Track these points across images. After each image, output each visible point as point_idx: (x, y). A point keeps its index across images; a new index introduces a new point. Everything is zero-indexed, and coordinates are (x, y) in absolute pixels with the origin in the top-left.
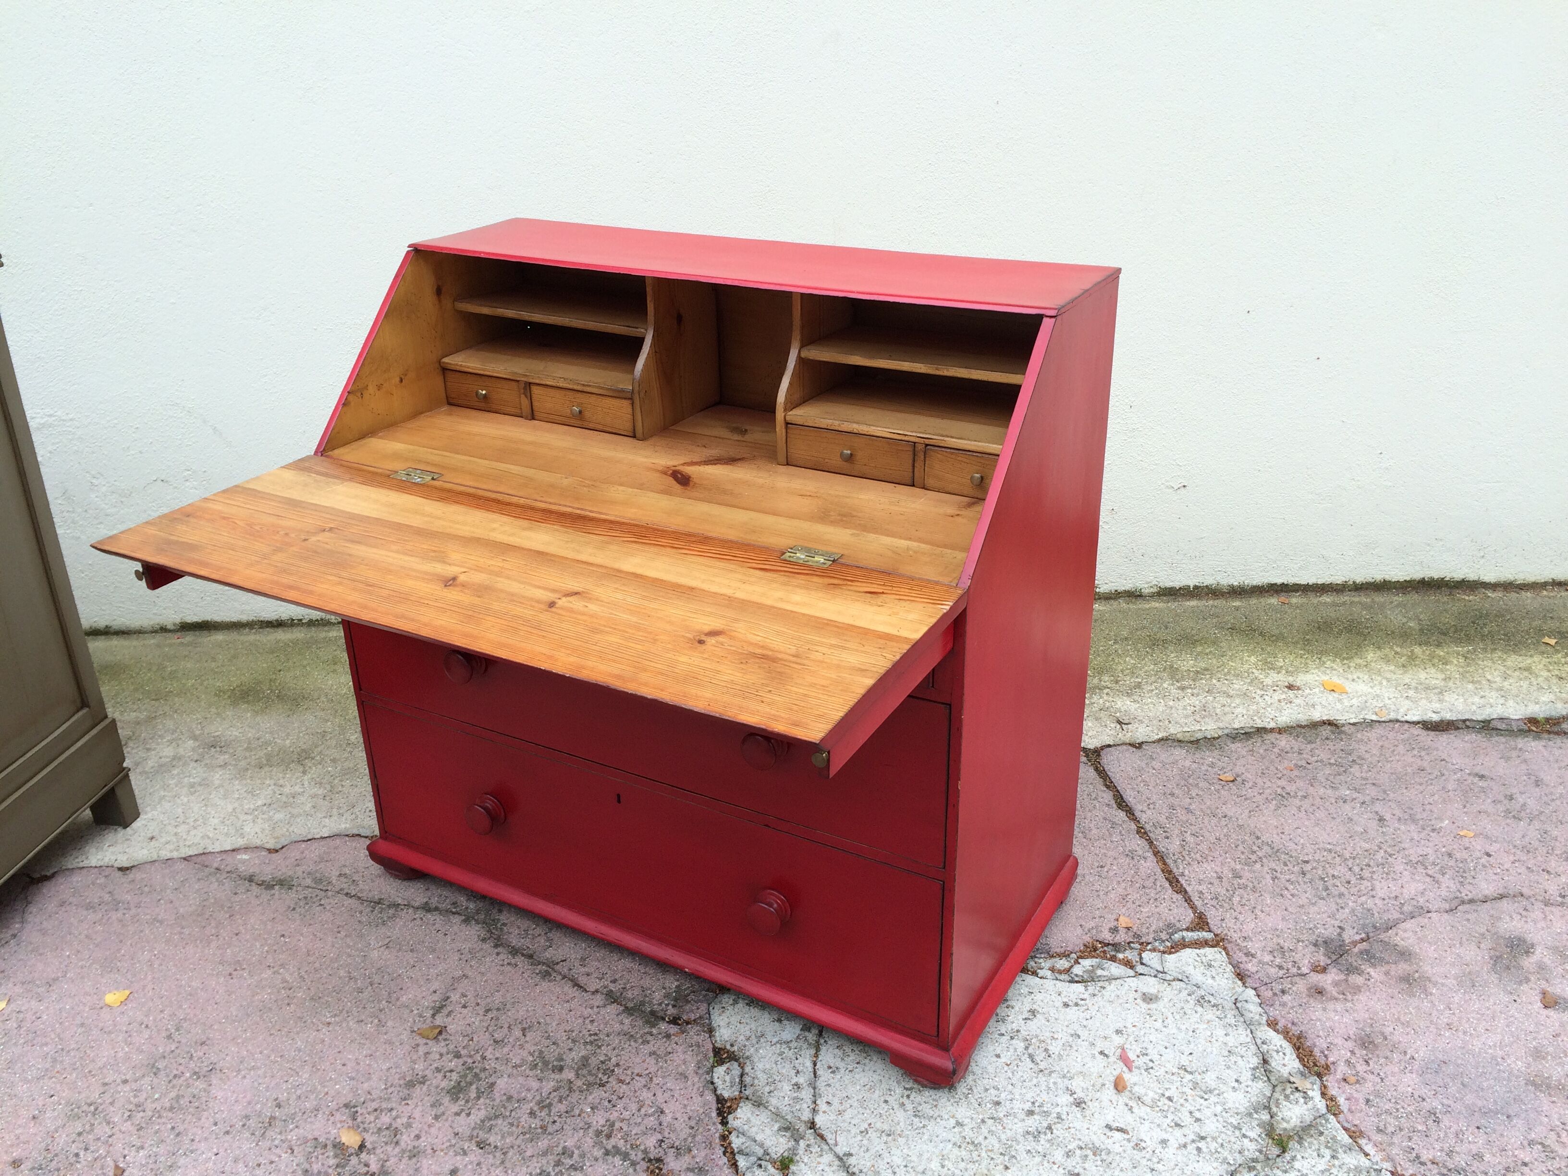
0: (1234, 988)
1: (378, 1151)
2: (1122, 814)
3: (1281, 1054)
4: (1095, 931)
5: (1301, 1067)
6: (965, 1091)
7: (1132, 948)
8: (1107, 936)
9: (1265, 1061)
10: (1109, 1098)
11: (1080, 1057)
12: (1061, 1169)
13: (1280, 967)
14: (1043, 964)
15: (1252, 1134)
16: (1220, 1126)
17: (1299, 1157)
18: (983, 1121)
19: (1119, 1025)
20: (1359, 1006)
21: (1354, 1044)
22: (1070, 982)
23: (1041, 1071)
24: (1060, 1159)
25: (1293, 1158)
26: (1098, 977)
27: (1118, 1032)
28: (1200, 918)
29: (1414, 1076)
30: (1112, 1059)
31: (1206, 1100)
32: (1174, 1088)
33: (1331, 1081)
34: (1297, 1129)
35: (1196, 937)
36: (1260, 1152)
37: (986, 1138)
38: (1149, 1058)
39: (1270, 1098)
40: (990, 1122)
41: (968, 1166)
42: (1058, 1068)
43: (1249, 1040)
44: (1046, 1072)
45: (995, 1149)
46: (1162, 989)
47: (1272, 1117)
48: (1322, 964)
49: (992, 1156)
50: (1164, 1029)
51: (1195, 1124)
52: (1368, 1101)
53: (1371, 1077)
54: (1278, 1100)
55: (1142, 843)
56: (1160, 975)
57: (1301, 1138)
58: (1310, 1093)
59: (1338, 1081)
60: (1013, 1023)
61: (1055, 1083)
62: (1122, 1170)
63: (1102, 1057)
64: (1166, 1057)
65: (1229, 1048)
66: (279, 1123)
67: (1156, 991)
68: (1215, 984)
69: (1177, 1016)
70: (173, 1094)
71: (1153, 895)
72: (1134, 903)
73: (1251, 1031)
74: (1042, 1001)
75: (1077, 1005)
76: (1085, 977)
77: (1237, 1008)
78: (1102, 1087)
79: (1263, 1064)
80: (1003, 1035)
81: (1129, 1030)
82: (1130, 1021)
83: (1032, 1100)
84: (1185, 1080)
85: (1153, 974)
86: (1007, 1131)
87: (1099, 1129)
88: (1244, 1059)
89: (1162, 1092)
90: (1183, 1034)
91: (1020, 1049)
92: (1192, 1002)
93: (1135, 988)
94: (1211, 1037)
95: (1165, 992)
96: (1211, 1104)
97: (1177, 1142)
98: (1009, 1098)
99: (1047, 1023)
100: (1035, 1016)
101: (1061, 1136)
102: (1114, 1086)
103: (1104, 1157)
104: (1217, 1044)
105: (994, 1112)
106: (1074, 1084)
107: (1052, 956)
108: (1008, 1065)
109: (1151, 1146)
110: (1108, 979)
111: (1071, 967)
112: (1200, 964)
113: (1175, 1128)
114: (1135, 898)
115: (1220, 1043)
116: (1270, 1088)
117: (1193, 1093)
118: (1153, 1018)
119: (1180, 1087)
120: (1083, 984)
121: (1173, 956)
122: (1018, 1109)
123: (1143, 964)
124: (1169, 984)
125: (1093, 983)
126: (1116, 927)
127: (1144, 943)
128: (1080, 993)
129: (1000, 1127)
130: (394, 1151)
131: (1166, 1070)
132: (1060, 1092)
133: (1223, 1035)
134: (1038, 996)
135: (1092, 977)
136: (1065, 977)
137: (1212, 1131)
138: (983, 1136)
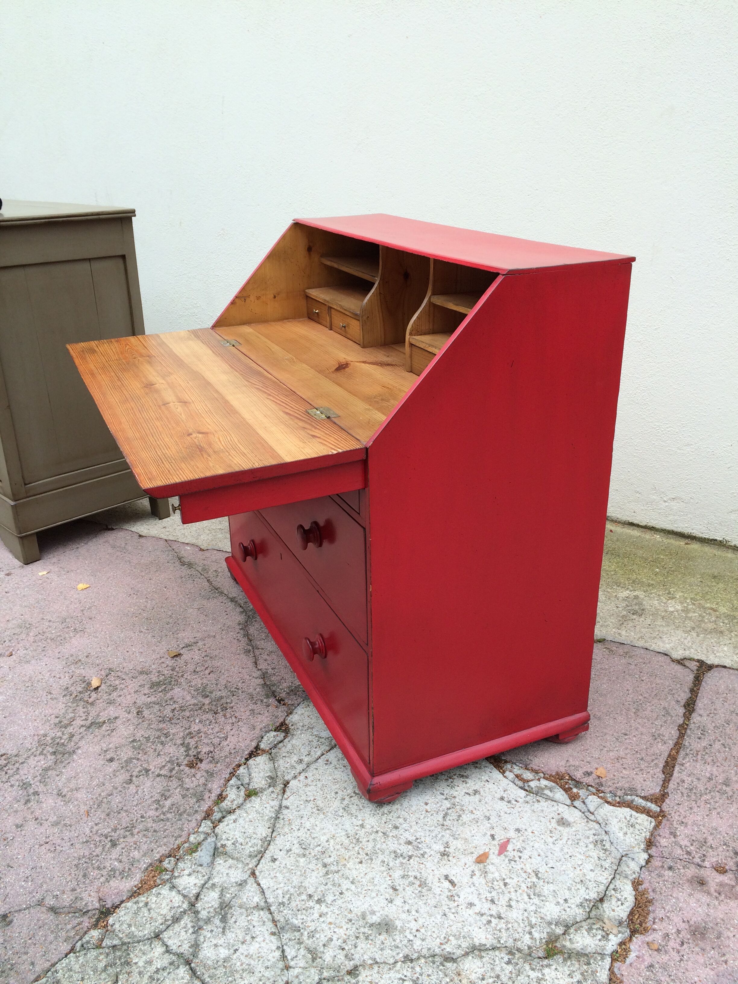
0: (634, 847)
1: (100, 694)
2: (682, 711)
3: (619, 903)
4: (573, 768)
5: (625, 918)
6: (386, 811)
7: (587, 790)
8: (578, 775)
9: (601, 900)
10: (467, 862)
11: (476, 830)
12: (391, 881)
13: (689, 853)
14: (515, 770)
15: (536, 935)
16: (521, 918)
17: (553, 967)
18: (377, 832)
19: (522, 826)
20: (723, 907)
21: (687, 927)
22: (521, 788)
23: (443, 825)
24: (396, 876)
25: (549, 966)
26: (542, 794)
27: (518, 830)
28: (663, 795)
29: (712, 973)
30: (495, 842)
31: (530, 898)
32: (516, 879)
33: (638, 940)
34: (574, 951)
35: (643, 805)
36: (529, 948)
37: (368, 841)
38: (520, 854)
39: (577, 922)
40: (380, 834)
41: (341, 849)
42: (455, 829)
43: (605, 882)
44: (445, 827)
45: (366, 850)
46: (579, 822)
47: (564, 934)
48: (727, 867)
49: (361, 852)
50: (551, 845)
51: (505, 907)
52: (652, 966)
53: (675, 954)
54: (582, 927)
55: (675, 733)
56: (587, 814)
57: (569, 957)
58: (611, 937)
59: (643, 942)
60: (456, 791)
62: (425, 904)
63: (490, 838)
64: (533, 860)
65: (583, 879)
66: (80, 664)
67: (573, 821)
68: (622, 838)
69: (570, 842)
70: (59, 634)
71: (643, 766)
72: (622, 765)
73: (614, 878)
74: (489, 789)
75: (509, 802)
76: (534, 790)
77: (621, 860)
78: (469, 854)
79: (598, 901)
80: (443, 794)
81: (526, 833)
82: (533, 828)
83: (418, 837)
84: (529, 880)
85: (583, 811)
86: (384, 844)
87: (440, 874)
88: (587, 890)
89: (505, 877)
90: (561, 854)
91: (444, 807)
92: (591, 840)
93: (560, 812)
94: (579, 866)
95: (579, 825)
96: (530, 903)
97: (479, 910)
98: (407, 828)
99: (478, 802)
100: (475, 794)
101: (412, 865)
102: (478, 857)
103: (424, 890)
104: (579, 872)
105: (389, 830)
106: (454, 842)
107: (527, 769)
108: (427, 811)
109: (460, 902)
110: (548, 798)
111: (532, 780)
112: (626, 821)
113: (489, 901)
114: (627, 762)
115: (581, 873)
116: (584, 917)
117: (526, 889)
118: (551, 835)
119: (520, 882)
120: (527, 793)
121: (612, 807)
122: (405, 837)
123: (584, 802)
124: (587, 822)
125: (535, 795)
126: (592, 773)
127: (599, 790)
128: (519, 797)
129: (382, 841)
130: (105, 697)
131: (524, 867)
132: (441, 842)
133: (589, 869)
134: (490, 785)
135: (538, 792)
136: (520, 783)
137: (512, 917)
138: (367, 839)
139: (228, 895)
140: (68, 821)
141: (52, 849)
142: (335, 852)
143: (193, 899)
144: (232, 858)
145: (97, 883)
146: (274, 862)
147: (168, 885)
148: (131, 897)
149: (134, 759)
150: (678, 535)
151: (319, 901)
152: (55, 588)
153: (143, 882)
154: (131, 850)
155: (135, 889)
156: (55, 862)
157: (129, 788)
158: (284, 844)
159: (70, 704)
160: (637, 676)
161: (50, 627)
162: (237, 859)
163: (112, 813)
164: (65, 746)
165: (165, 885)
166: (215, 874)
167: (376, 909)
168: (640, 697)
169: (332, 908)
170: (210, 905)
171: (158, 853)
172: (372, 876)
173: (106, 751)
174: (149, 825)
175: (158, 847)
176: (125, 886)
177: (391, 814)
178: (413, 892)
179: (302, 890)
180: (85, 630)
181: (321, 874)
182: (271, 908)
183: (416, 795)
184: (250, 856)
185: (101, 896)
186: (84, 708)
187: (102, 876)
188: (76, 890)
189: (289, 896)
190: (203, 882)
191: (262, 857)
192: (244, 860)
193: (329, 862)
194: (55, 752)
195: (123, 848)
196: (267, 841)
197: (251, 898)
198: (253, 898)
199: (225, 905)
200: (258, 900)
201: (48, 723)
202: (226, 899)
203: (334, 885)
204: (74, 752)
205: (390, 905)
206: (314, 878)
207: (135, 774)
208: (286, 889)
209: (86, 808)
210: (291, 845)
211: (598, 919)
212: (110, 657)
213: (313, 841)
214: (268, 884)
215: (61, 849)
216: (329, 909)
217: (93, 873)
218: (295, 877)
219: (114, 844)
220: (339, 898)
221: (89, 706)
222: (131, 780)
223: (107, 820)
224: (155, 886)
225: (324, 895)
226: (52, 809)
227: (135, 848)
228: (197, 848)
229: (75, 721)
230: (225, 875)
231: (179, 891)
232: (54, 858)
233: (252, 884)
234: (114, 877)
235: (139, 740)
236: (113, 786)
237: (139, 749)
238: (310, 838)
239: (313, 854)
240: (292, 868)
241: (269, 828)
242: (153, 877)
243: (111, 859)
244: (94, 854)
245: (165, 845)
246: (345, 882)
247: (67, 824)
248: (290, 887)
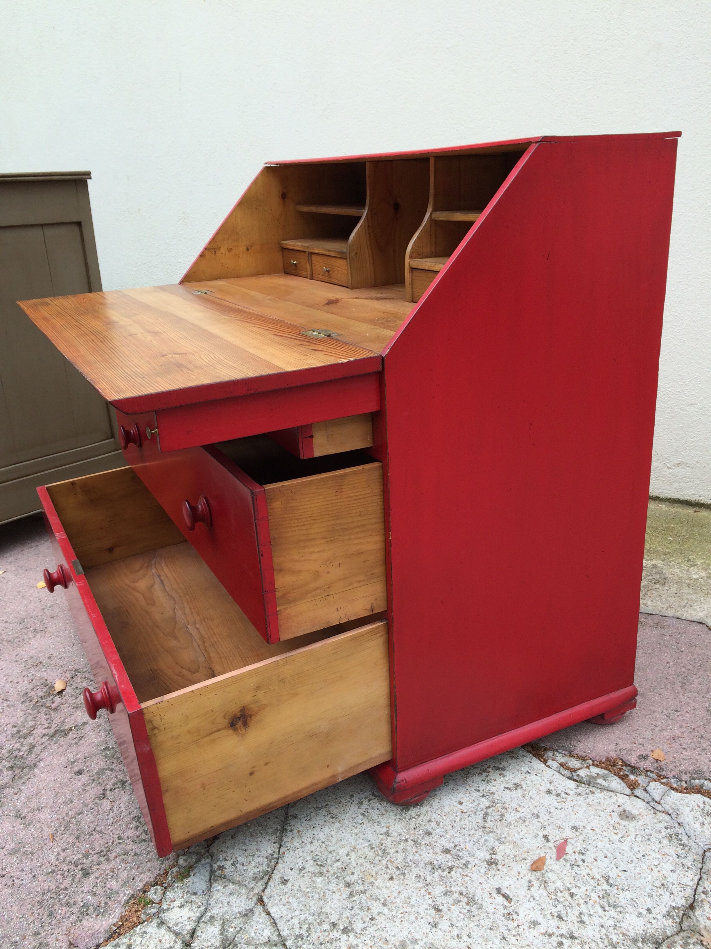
1: (65, 698)
4: (625, 752)
6: (414, 815)
7: (647, 776)
8: (633, 759)
9: (692, 907)
10: (520, 870)
11: (525, 831)
12: (431, 900)
14: (558, 758)
16: (598, 936)
18: (406, 840)
19: (579, 823)
22: (569, 778)
23: (484, 827)
24: (437, 893)
26: (595, 783)
27: (575, 828)
30: (551, 844)
31: (605, 911)
32: (583, 889)
37: (397, 852)
38: (583, 857)
39: (668, 937)
40: (411, 843)
41: (365, 864)
42: (499, 832)
43: (691, 884)
44: (487, 830)
45: (396, 862)
46: (645, 813)
49: (389, 866)
50: (618, 843)
51: (576, 924)
54: (676, 942)
56: (652, 804)
60: (494, 786)
61: (486, 840)
62: (478, 926)
63: (543, 839)
64: (599, 863)
65: (665, 882)
66: (41, 666)
67: (637, 813)
68: (700, 830)
69: (639, 839)
70: (16, 635)
71: (704, 745)
72: (681, 745)
73: (701, 878)
74: (532, 781)
75: (558, 795)
76: (585, 779)
77: (704, 856)
78: (521, 860)
79: (687, 908)
80: (479, 791)
81: (585, 831)
82: (592, 824)
83: (457, 844)
84: (599, 888)
85: (646, 800)
86: (417, 855)
87: (490, 888)
88: (672, 896)
89: (570, 887)
90: (631, 854)
91: (482, 806)
92: (664, 834)
93: (621, 804)
94: (656, 866)
95: (645, 817)
96: (605, 916)
97: (546, 929)
98: (441, 834)
99: (521, 798)
100: (516, 789)
101: (454, 878)
102: (532, 865)
103: (473, 909)
104: (657, 874)
105: (421, 838)
106: (501, 848)
107: (571, 756)
108: (462, 812)
109: (521, 921)
110: (603, 789)
111: (580, 769)
112: (700, 810)
113: (555, 918)
114: (685, 741)
115: (660, 875)
116: (676, 930)
117: (598, 900)
118: (615, 831)
119: (589, 891)
120: (577, 783)
121: (679, 795)
122: (441, 844)
123: (645, 790)
124: (655, 813)
125: (587, 786)
126: (647, 756)
127: (661, 775)
128: (569, 788)
129: (414, 850)
130: (71, 701)
131: (590, 873)
132: (485, 848)
133: (669, 870)
134: (533, 777)
135: (590, 782)
136: (567, 773)
137: (587, 936)
138: (395, 850)
139: (231, 930)
140: (29, 847)
141: (10, 883)
142: (359, 868)
143: (188, 937)
144: (233, 883)
145: (66, 924)
146: (285, 884)
147: (155, 921)
148: (109, 939)
149: (107, 769)
150: (684, 503)
151: (345, 931)
152: (12, 588)
153: (123, 918)
154: (107, 879)
155: (114, 928)
156: (13, 900)
157: (102, 804)
158: (295, 861)
159: (29, 711)
160: (675, 648)
161: (6, 628)
162: (240, 884)
163: (83, 836)
164: (24, 759)
165: (151, 922)
166: (213, 903)
167: (417, 936)
168: (683, 670)
169: (363, 938)
170: (210, 944)
171: (141, 881)
172: (407, 895)
173: (73, 762)
174: (129, 848)
175: (141, 874)
176: (102, 926)
177: (420, 818)
178: (460, 912)
179: (323, 917)
180: (46, 630)
181: (344, 896)
182: (287, 943)
183: (447, 794)
184: (255, 879)
185: (71, 940)
186: (46, 715)
187: (73, 914)
188: (39, 934)
189: (307, 926)
190: (198, 914)
191: (269, 879)
192: (247, 884)
193: (353, 880)
194: (12, 767)
195: (97, 878)
196: (274, 858)
197: (260, 932)
198: (263, 931)
199: (228, 942)
200: (269, 934)
201: (4, 734)
202: (229, 935)
203: (361, 909)
204: (35, 765)
205: (434, 930)
206: (335, 901)
207: (108, 787)
208: (303, 917)
209: (51, 831)
210: (304, 862)
211: (693, 931)
212: (76, 657)
213: (330, 856)
214: (279, 913)
215: (21, 883)
216: (359, 940)
217: (61, 911)
218: (313, 902)
219: (86, 874)
220: (369, 925)
221: (52, 712)
222: (104, 794)
223: (77, 844)
224: (139, 923)
225: (350, 922)
226: (9, 835)
227: (112, 876)
228: (189, 872)
229: (36, 730)
230: (225, 904)
231: (169, 927)
232: (12, 894)
233: (260, 914)
234: (87, 914)
235: (113, 748)
236: (83, 803)
237: (113, 757)
238: (326, 853)
239: (332, 872)
240: (308, 890)
241: (275, 843)
242: (136, 912)
243: (83, 892)
244: (62, 887)
245: (149, 871)
246: (375, 905)
247: (27, 851)
248: (307, 915)
